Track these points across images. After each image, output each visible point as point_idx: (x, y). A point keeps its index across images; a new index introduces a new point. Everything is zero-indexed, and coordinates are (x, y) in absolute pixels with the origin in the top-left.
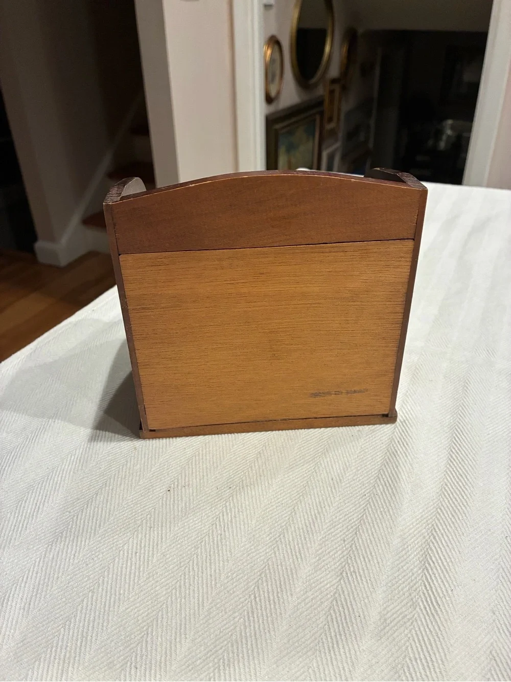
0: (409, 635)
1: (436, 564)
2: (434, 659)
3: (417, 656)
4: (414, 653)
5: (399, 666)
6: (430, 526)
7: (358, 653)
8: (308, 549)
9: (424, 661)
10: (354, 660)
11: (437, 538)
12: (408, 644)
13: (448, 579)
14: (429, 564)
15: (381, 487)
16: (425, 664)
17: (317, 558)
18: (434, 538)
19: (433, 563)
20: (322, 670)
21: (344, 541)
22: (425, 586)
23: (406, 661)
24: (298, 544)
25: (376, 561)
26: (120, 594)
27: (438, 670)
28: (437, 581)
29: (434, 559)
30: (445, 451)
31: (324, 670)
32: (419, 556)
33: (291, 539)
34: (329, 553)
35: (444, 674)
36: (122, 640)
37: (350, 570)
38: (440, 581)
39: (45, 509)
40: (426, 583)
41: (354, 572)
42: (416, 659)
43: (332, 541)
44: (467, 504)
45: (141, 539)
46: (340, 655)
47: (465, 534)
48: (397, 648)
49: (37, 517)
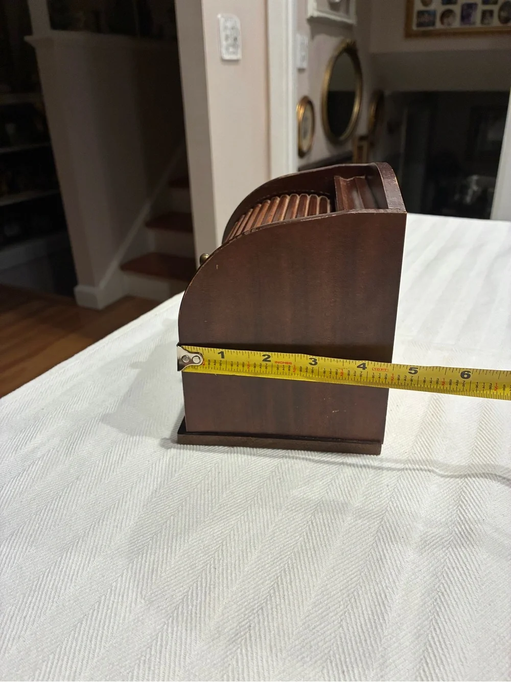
0: (447, 551)
1: (469, 501)
2: (469, 568)
3: (454, 566)
4: (451, 564)
5: (439, 573)
7: (403, 563)
8: (356, 491)
9: (460, 569)
10: (399, 568)
11: (469, 483)
12: (446, 557)
13: (480, 512)
14: (463, 502)
15: (418, 448)
16: (462, 572)
17: (365, 497)
18: (467, 484)
19: (467, 501)
20: (372, 574)
21: (387, 486)
22: (460, 517)
23: (445, 570)
24: (347, 487)
25: (415, 500)
26: (197, 518)
27: (473, 577)
28: (470, 514)
29: (467, 498)
30: (475, 423)
31: (374, 574)
32: (453, 497)
33: (341, 483)
34: (375, 494)
35: (479, 579)
36: (201, 550)
37: (393, 505)
38: (472, 514)
39: (128, 458)
40: (461, 515)
41: (397, 506)
42: (453, 568)
43: (377, 486)
45: (212, 481)
46: (387, 564)
48: (436, 560)
49: (121, 463)
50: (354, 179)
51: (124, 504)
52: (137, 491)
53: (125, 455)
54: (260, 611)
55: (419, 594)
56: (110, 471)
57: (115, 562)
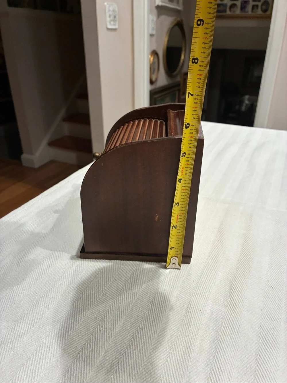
0: (223, 318)
1: (236, 290)
2: (234, 327)
3: (227, 326)
4: (225, 325)
5: (219, 330)
6: (233, 275)
7: (200, 325)
8: (177, 284)
9: (230, 328)
10: (198, 328)
11: (236, 280)
12: (222, 321)
13: (241, 296)
14: (232, 290)
15: (210, 260)
16: (231, 329)
17: (181, 288)
18: (235, 280)
19: (234, 290)
20: (184, 331)
21: (194, 281)
22: (231, 299)
23: (222, 328)
24: (172, 282)
25: (208, 289)
26: (91, 302)
27: (236, 332)
28: (236, 297)
29: (234, 288)
30: (241, 245)
31: (185, 331)
32: (228, 287)
33: (169, 280)
34: (187, 286)
35: (239, 333)
36: (93, 320)
37: (196, 293)
38: (237, 296)
40: (231, 298)
41: (198, 293)
42: (226, 327)
43: (188, 281)
44: (250, 266)
45: (99, 280)
46: (192, 326)
47: (249, 279)
48: (218, 323)
49: (49, 270)
50: (178, 112)
51: (50, 294)
52: (57, 286)
53: (50, 266)
54: (124, 354)
55: (208, 342)
56: (42, 275)
57: (45, 328)
